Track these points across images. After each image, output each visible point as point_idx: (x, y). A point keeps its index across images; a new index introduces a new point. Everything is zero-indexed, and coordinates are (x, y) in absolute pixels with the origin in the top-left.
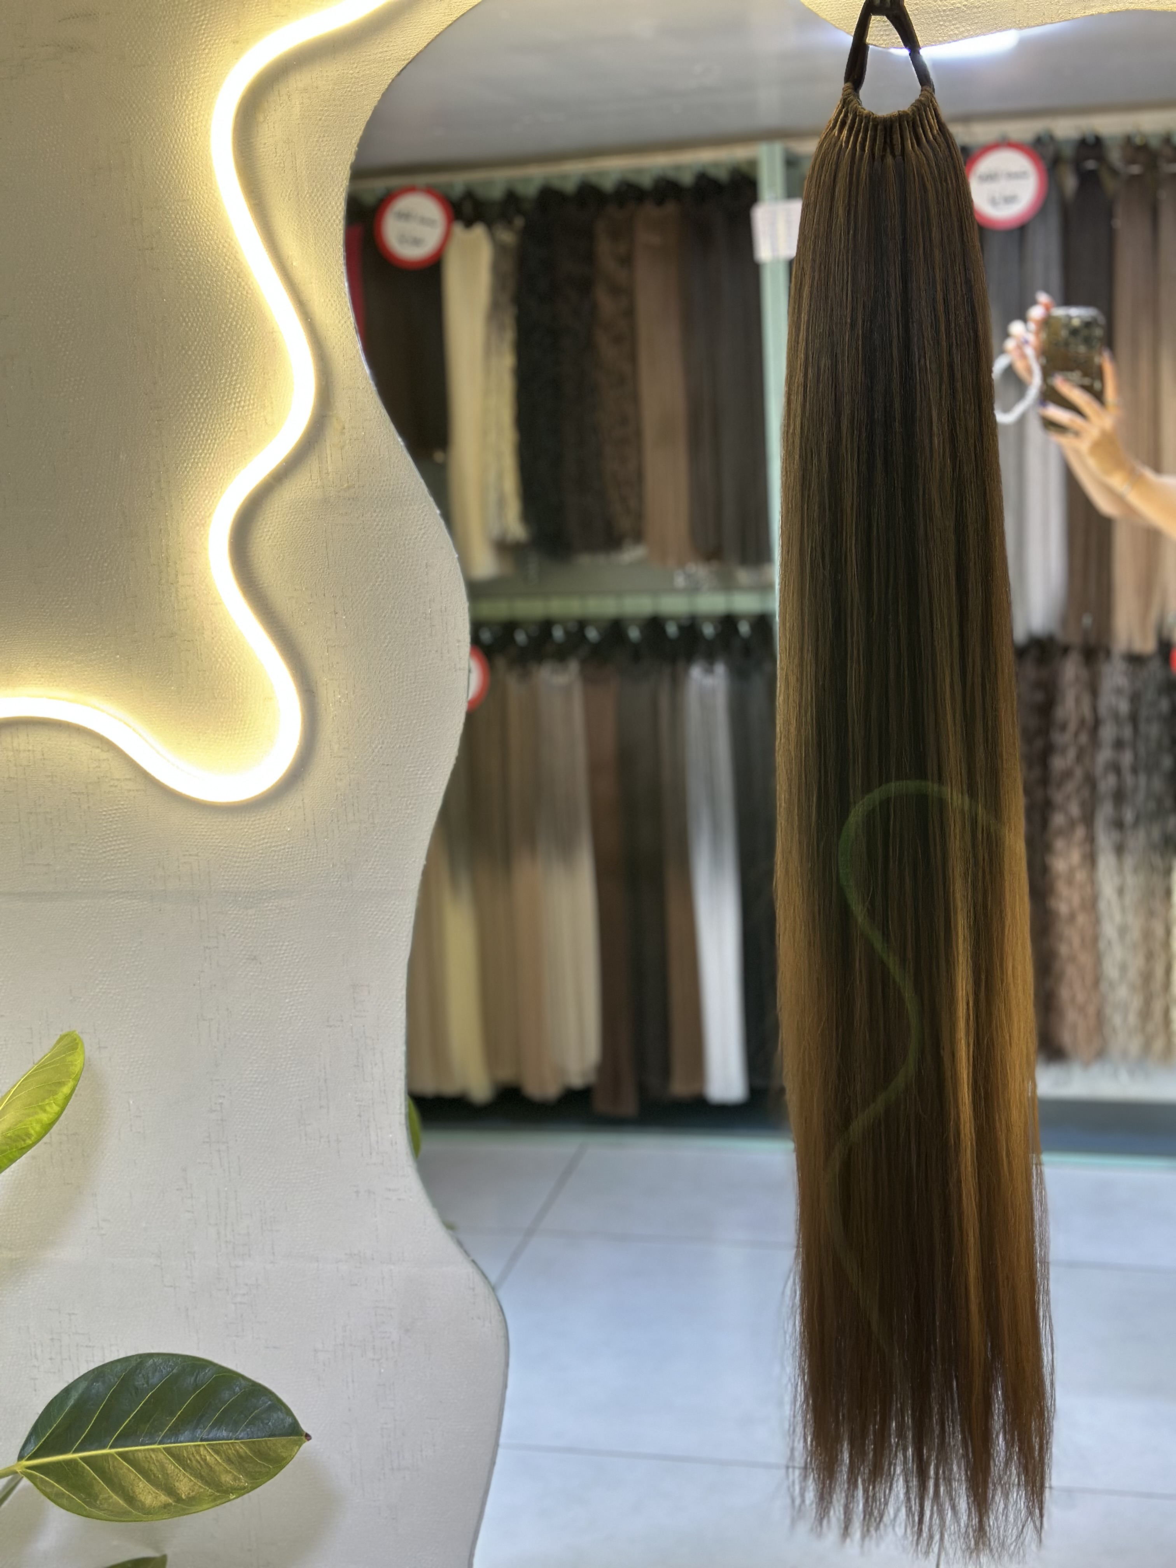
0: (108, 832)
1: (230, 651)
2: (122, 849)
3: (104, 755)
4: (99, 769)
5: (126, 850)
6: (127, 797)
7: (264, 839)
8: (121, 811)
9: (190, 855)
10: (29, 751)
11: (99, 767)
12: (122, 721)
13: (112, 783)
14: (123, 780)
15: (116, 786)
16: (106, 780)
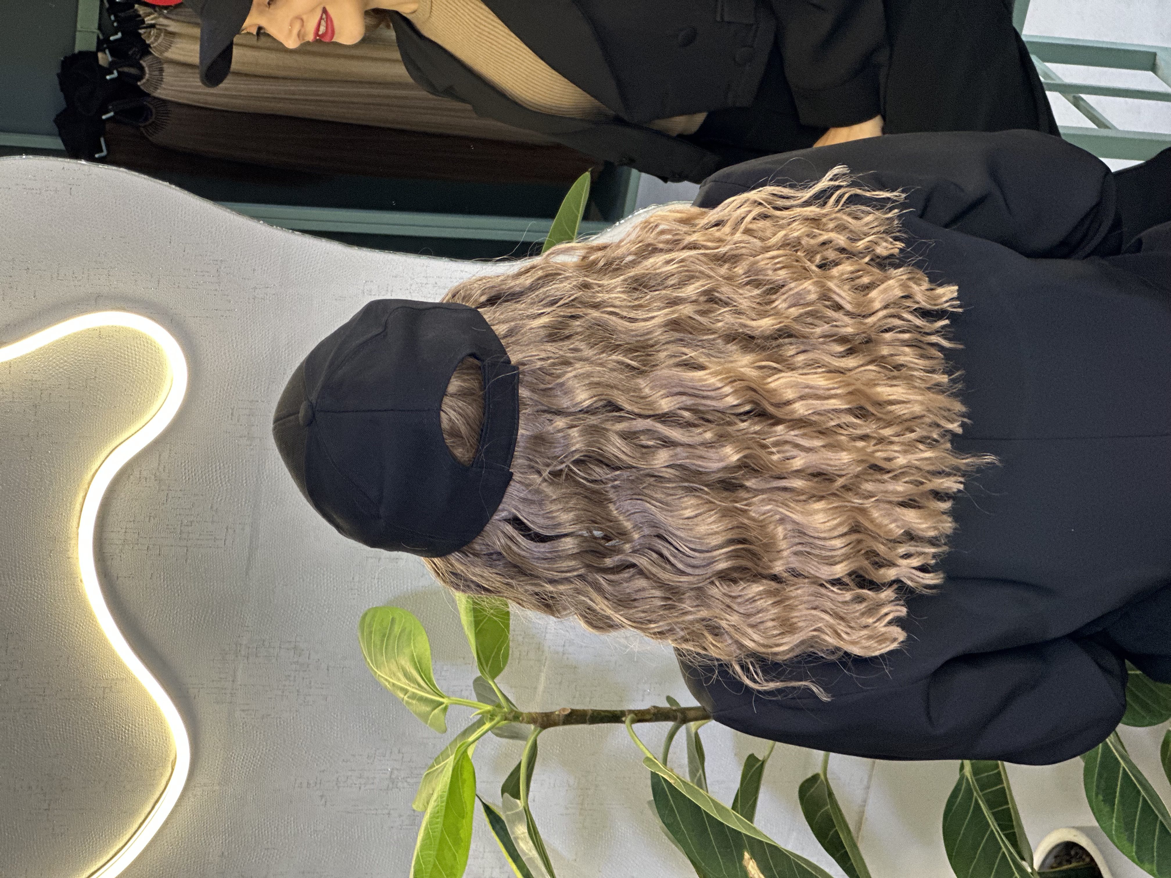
0: (204, 477)
1: (54, 360)
2: (220, 468)
3: (136, 473)
4: (148, 480)
5: (222, 465)
6: (175, 459)
7: (225, 353)
8: (187, 466)
9: (232, 414)
10: (125, 532)
11: (146, 478)
12: (108, 456)
13: (161, 469)
14: (160, 461)
15: (164, 467)
16: (158, 474)
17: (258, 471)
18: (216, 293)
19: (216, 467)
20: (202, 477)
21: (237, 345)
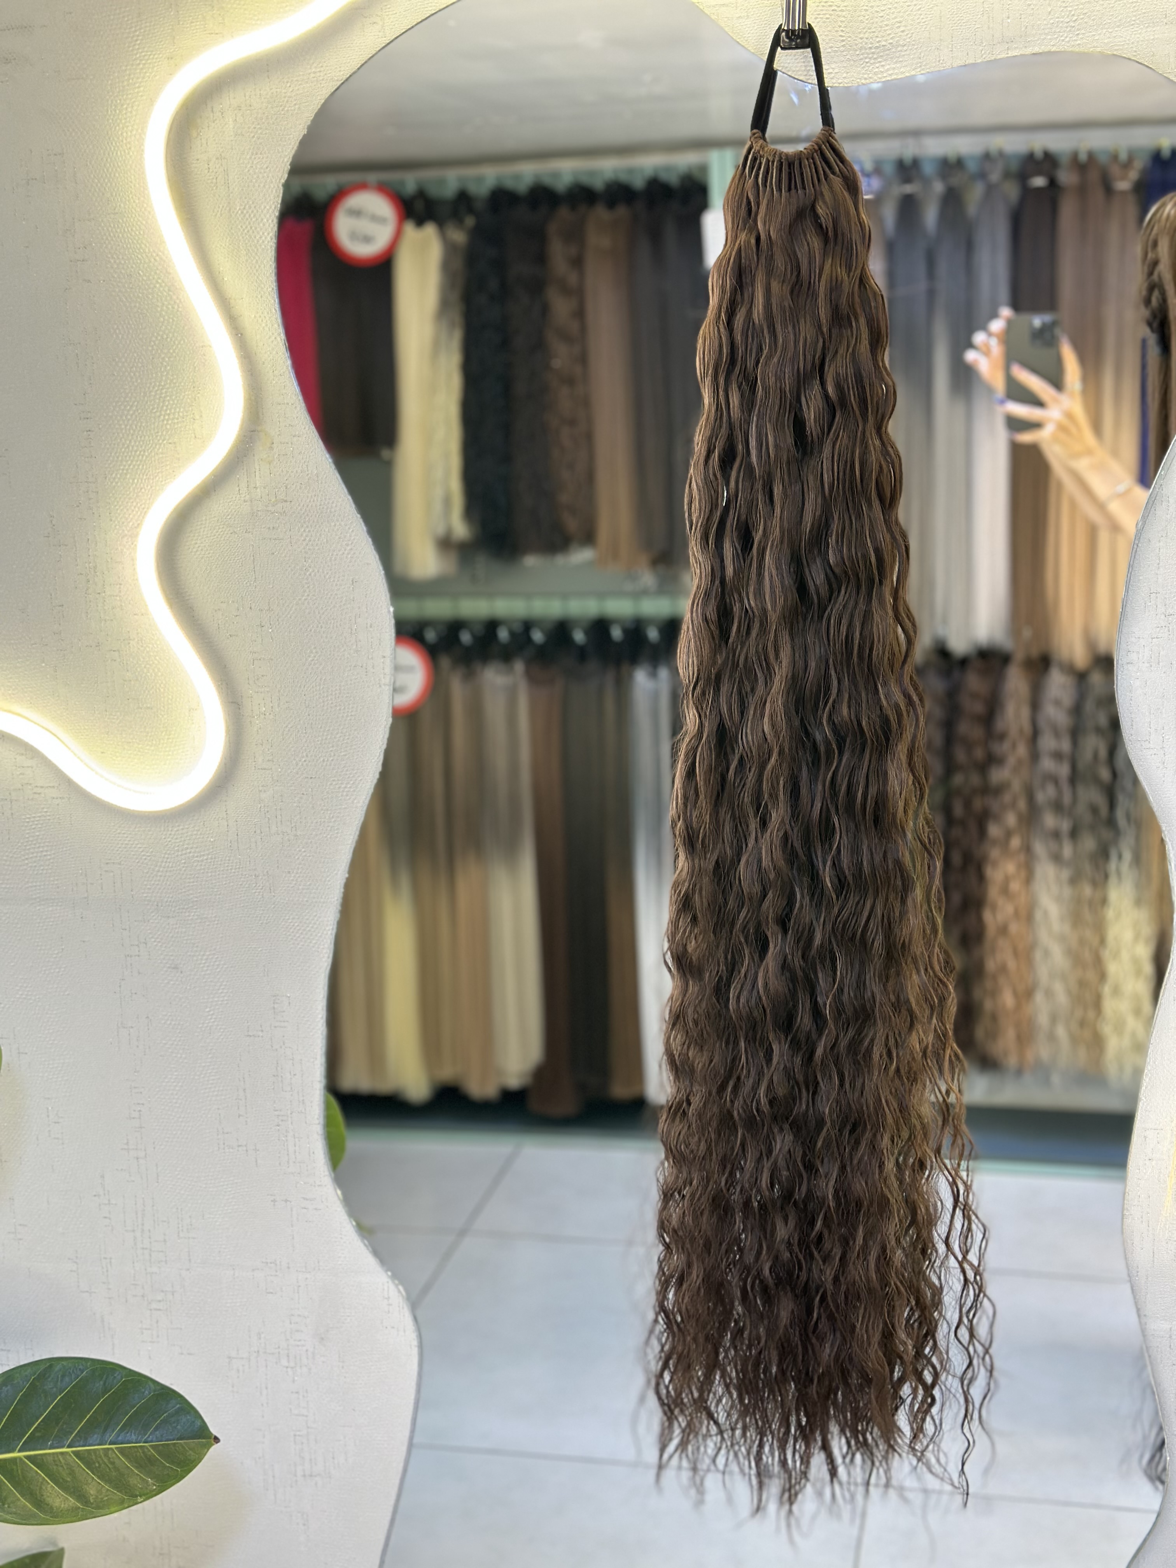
0: (31, 839)
1: (156, 662)
2: (45, 855)
3: (29, 763)
4: (23, 776)
5: (49, 857)
6: (50, 805)
7: (187, 848)
8: (44, 818)
9: (113, 863)
12: (46, 729)
13: (35, 790)
14: (47, 787)
15: (39, 794)
16: (30, 787)
17: (47, 899)
18: (258, 832)
19: (47, 851)
20: (33, 837)
21: (198, 861)
